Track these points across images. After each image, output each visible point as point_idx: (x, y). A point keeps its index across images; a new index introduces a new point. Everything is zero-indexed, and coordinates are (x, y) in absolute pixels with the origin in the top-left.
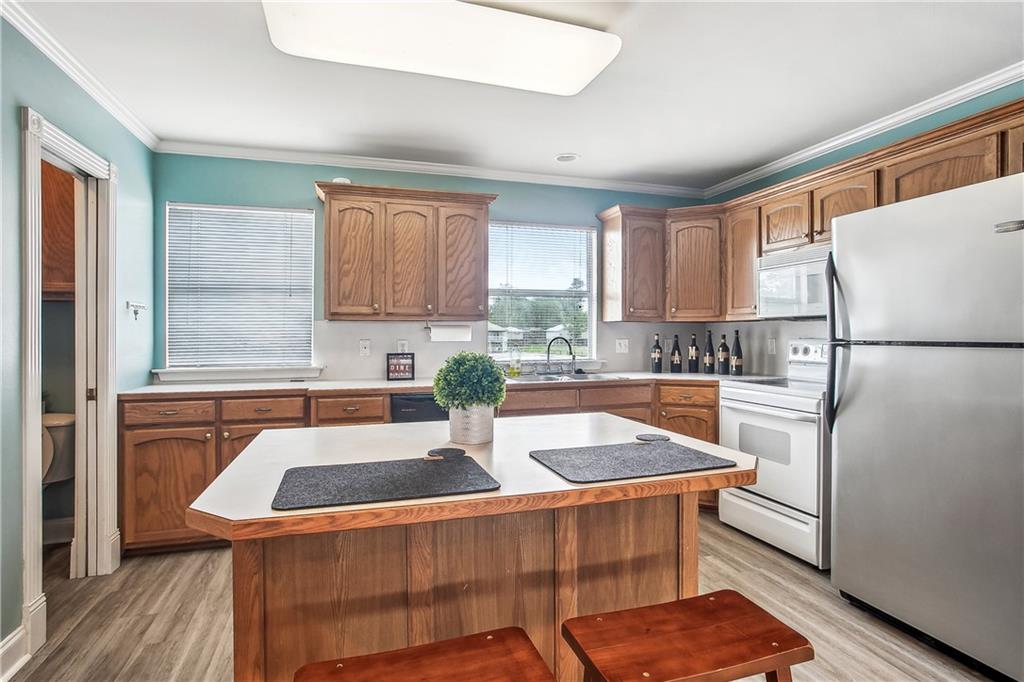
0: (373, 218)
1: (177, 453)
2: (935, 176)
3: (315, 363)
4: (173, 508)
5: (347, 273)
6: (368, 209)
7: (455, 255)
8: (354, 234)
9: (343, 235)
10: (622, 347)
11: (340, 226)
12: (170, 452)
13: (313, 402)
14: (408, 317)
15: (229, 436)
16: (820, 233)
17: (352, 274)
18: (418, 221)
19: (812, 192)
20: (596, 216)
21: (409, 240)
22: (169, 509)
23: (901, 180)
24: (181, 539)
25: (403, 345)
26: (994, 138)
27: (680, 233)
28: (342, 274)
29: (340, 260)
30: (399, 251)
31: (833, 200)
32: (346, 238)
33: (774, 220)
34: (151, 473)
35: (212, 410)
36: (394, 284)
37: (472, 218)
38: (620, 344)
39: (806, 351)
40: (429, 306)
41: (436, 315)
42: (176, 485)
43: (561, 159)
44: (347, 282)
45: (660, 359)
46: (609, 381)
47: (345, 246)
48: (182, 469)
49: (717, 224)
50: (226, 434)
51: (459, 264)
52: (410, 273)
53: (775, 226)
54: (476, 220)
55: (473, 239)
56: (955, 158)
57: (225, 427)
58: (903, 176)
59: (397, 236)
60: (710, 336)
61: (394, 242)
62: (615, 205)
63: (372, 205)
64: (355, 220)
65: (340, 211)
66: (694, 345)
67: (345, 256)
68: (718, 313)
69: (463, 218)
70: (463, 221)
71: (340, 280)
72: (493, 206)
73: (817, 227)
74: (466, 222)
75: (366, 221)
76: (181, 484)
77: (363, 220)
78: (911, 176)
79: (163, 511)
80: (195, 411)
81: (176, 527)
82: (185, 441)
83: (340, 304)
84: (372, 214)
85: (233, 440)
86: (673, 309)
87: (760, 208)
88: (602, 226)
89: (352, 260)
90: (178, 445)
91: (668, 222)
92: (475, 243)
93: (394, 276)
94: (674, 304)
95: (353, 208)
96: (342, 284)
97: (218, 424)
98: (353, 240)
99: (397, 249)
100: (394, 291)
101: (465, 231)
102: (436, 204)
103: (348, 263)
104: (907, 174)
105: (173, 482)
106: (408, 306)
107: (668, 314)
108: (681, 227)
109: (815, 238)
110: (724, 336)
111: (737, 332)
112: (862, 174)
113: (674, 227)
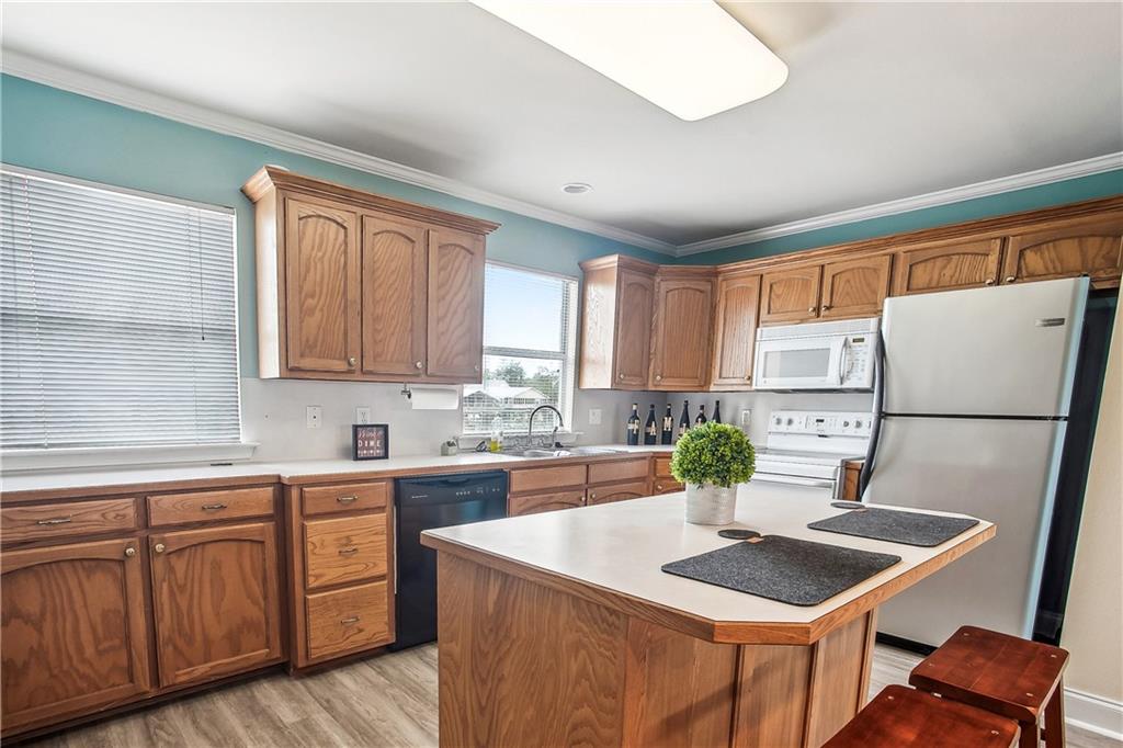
0: (346, 236)
1: (73, 583)
2: (945, 267)
3: (244, 440)
4: (71, 665)
5: (311, 312)
6: (340, 220)
7: (448, 298)
8: (320, 254)
9: (304, 257)
10: (595, 417)
11: (300, 241)
12: (61, 582)
13: (295, 493)
14: (389, 377)
15: (164, 550)
16: (828, 308)
17: (318, 314)
18: (403, 248)
19: (823, 266)
20: (579, 264)
21: (393, 272)
22: (66, 666)
23: (914, 268)
24: (91, 708)
25: (364, 414)
26: (998, 242)
27: (670, 294)
28: (306, 312)
29: (300, 293)
30: (380, 285)
31: (844, 277)
32: (309, 259)
33: (777, 290)
34: (27, 619)
35: (131, 512)
36: (376, 331)
37: (468, 251)
38: (594, 414)
39: (790, 422)
40: (418, 364)
41: (423, 376)
42: (76, 631)
43: (570, 189)
44: (312, 322)
45: (637, 431)
46: (596, 456)
47: (308, 271)
48: (86, 606)
49: (710, 287)
50: (159, 547)
51: (452, 310)
52: (393, 317)
53: (778, 296)
54: (472, 254)
55: (467, 281)
56: (964, 254)
57: (155, 536)
58: (917, 263)
59: (378, 265)
60: (686, 406)
61: (374, 272)
62: (614, 253)
63: (345, 215)
64: (321, 235)
65: (300, 219)
66: (669, 415)
67: (308, 287)
68: (702, 383)
69: (458, 249)
70: (458, 253)
71: (302, 322)
72: (491, 239)
73: (825, 302)
74: (461, 257)
75: (336, 239)
76: (84, 627)
77: (332, 236)
78: (923, 264)
79: (56, 672)
80: (103, 515)
81: (80, 692)
82: (86, 563)
83: (302, 356)
84: (345, 228)
85: (170, 553)
86: (658, 378)
87: (762, 276)
88: (585, 277)
89: (318, 290)
90: (76, 571)
91: (658, 280)
92: (470, 284)
93: (374, 320)
94: (659, 371)
95: (320, 216)
96: (304, 324)
97: (143, 533)
98: (319, 266)
99: (376, 285)
100: (375, 342)
101: (459, 267)
102: (426, 226)
103: (313, 296)
104: (921, 262)
105: (69, 627)
106: (391, 361)
107: (650, 382)
108: (672, 287)
109: (823, 313)
110: (702, 407)
111: (718, 403)
112: (875, 256)
113: (664, 286)
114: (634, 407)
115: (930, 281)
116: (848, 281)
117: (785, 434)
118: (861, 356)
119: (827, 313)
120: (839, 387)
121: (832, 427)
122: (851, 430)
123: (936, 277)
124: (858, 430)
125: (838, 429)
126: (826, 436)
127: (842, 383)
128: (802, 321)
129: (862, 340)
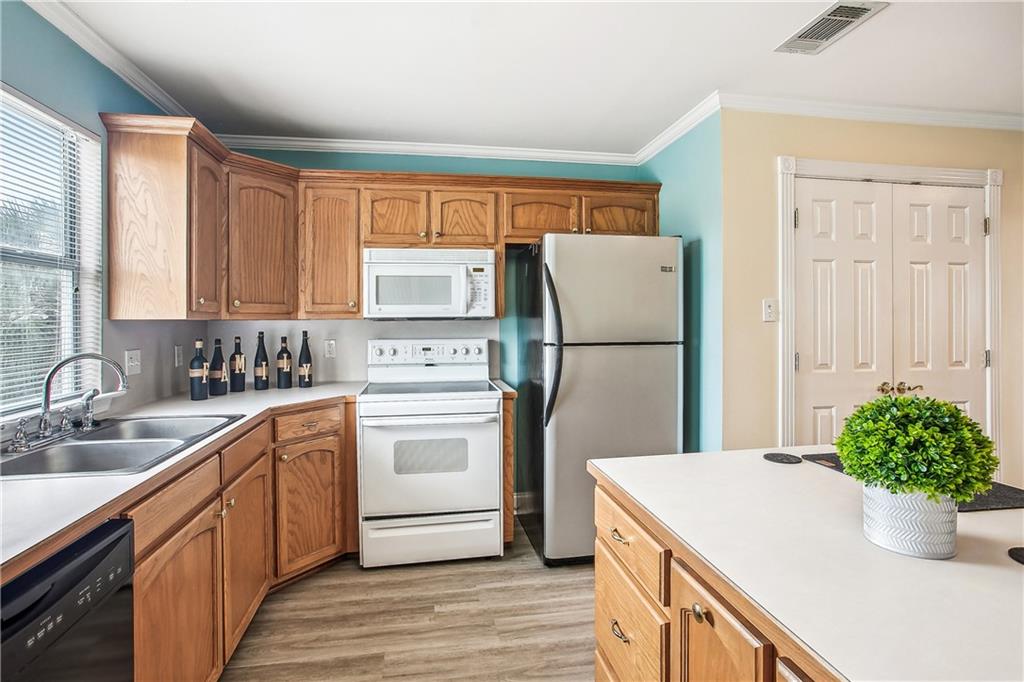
2: (539, 212)
10: (133, 362)
16: (439, 235)
19: (429, 192)
20: (101, 115)
23: (515, 208)
26: (576, 199)
31: (453, 206)
33: (380, 208)
38: (130, 358)
39: (395, 352)
49: (290, 192)
53: (382, 216)
56: (553, 204)
58: (518, 205)
60: (262, 340)
62: (190, 116)
73: (436, 228)
78: (522, 207)
86: (236, 301)
87: (360, 191)
88: (111, 140)
91: (227, 169)
94: (236, 294)
108: (246, 184)
109: (434, 240)
110: (284, 340)
111: (305, 333)
112: (482, 192)
113: (234, 179)
114: (199, 345)
115: (529, 222)
116: (456, 211)
117: (387, 366)
118: (483, 286)
119: (439, 240)
120: (465, 316)
121: (441, 355)
122: (460, 357)
123: (533, 219)
124: (467, 356)
125: (447, 357)
126: (432, 365)
127: (467, 312)
128: (412, 245)
129: (482, 270)
